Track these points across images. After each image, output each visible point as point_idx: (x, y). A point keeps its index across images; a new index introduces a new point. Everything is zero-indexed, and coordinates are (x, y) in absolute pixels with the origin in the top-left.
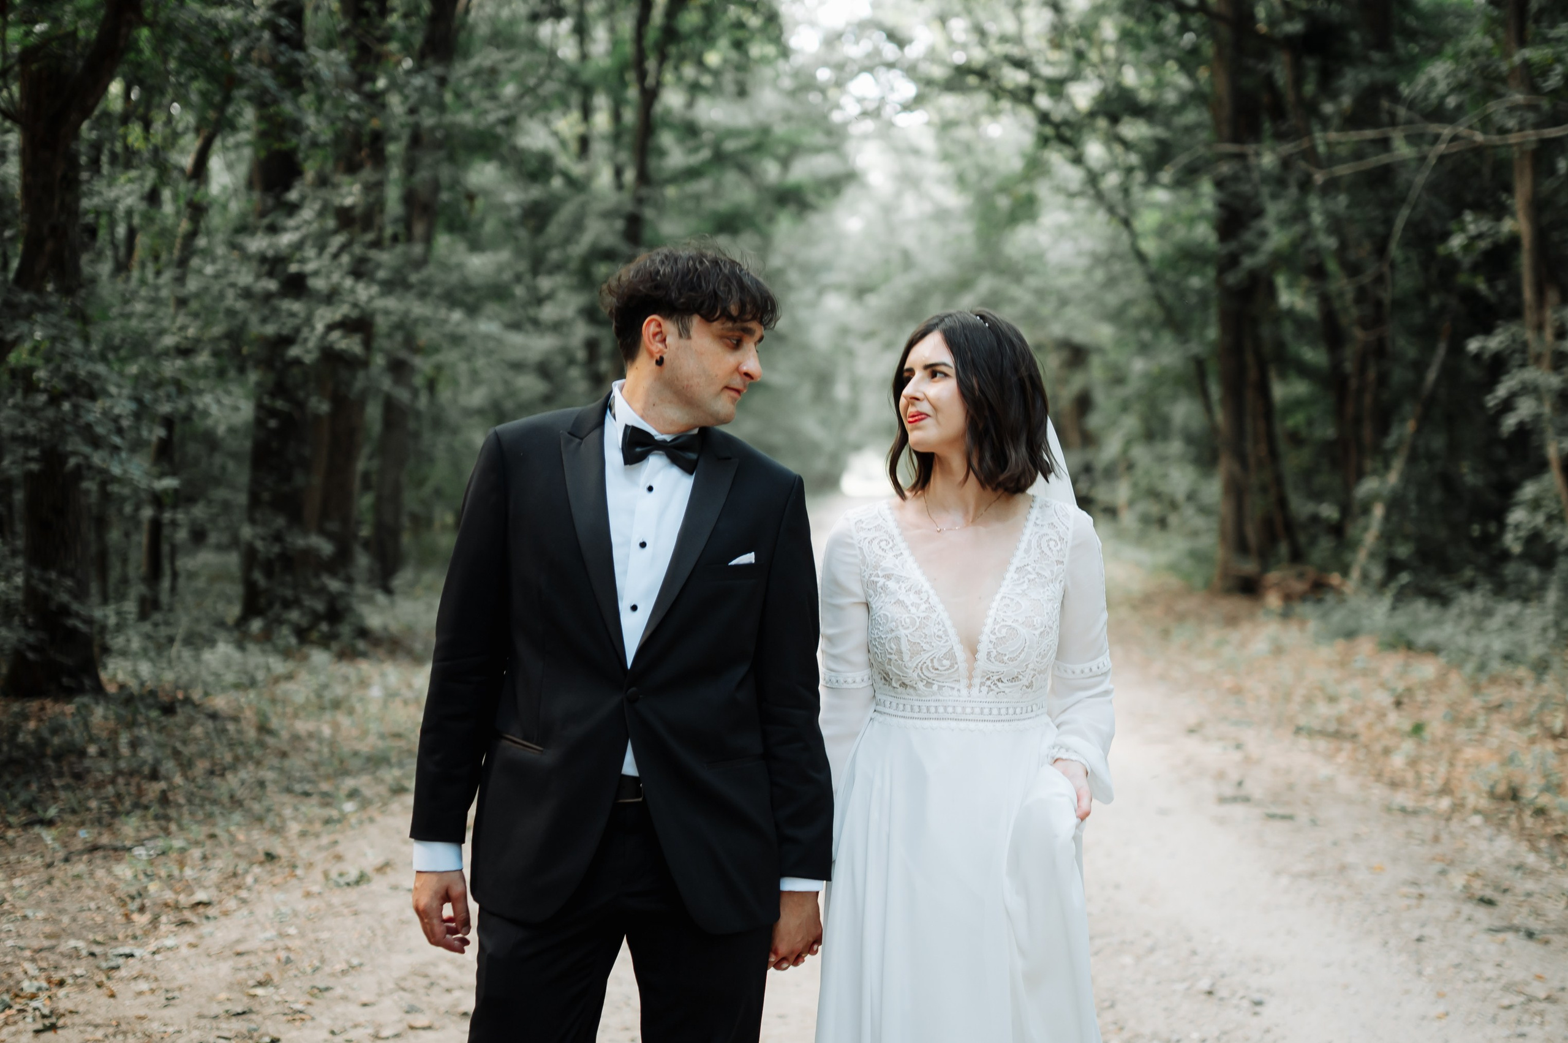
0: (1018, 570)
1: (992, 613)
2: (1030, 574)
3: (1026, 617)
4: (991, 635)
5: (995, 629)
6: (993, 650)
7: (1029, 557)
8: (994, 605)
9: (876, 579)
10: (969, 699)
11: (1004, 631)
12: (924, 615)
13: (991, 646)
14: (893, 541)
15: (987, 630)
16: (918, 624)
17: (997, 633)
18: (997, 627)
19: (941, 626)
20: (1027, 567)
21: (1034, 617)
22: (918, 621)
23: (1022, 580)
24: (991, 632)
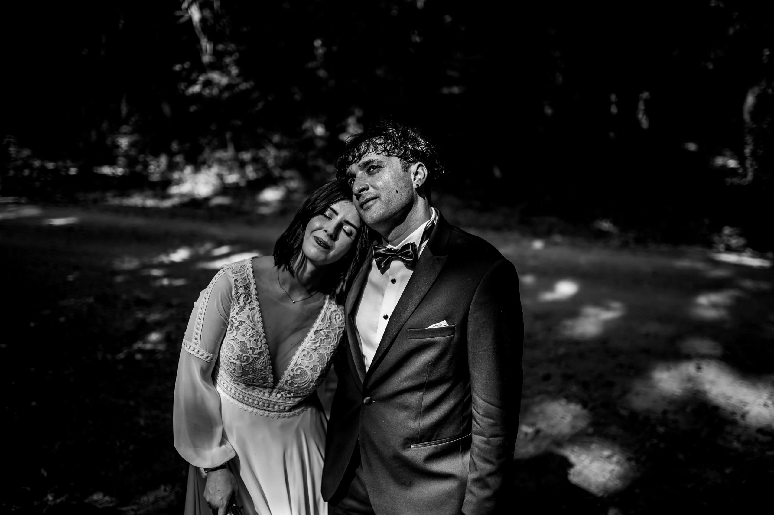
0: (316, 332)
1: (295, 358)
2: (323, 336)
3: (314, 365)
4: (291, 372)
5: (294, 368)
6: (290, 380)
7: (323, 324)
8: (298, 353)
9: (234, 321)
10: (269, 399)
11: (299, 371)
12: (256, 356)
13: (289, 378)
14: (251, 298)
15: (290, 368)
16: (251, 361)
17: (295, 372)
18: (296, 368)
19: (264, 364)
20: (321, 332)
21: (319, 366)
22: (251, 360)
23: (317, 340)
24: (292, 370)
